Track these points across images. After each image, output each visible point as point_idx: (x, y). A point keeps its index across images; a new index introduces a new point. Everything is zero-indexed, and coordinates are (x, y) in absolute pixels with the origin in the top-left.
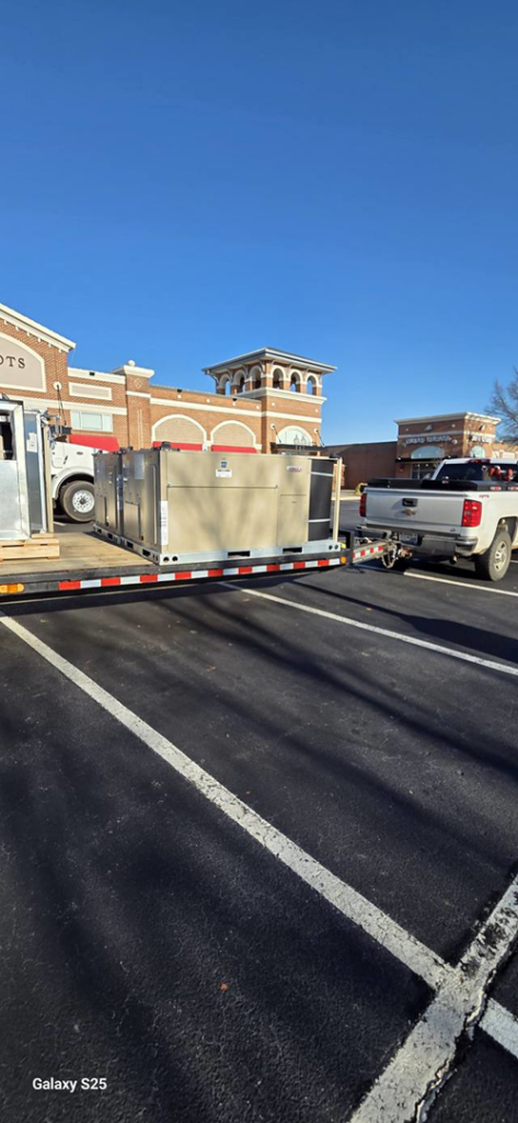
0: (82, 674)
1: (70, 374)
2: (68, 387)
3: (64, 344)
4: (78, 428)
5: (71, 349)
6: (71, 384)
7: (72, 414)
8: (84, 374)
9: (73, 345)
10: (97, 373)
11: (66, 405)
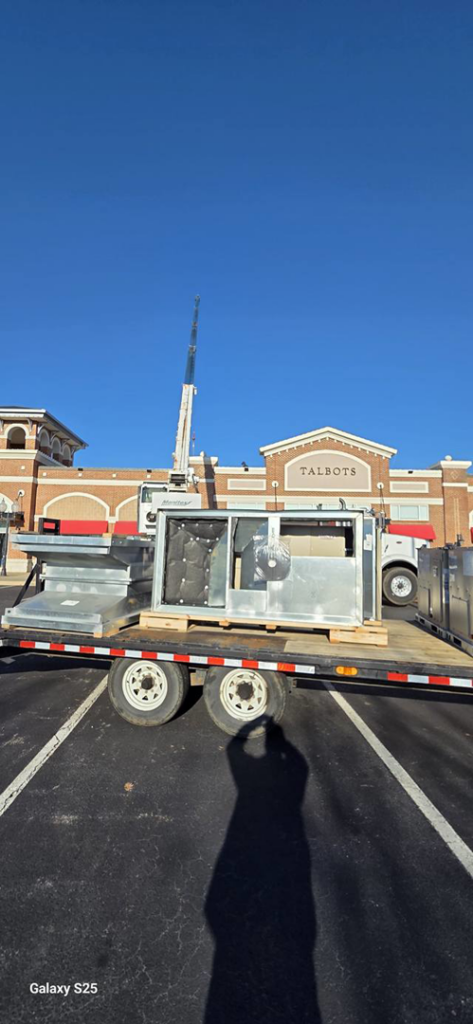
0: (408, 776)
1: (391, 475)
2: (389, 486)
3: (387, 451)
4: (396, 519)
5: (393, 455)
6: (391, 483)
7: (391, 508)
8: (404, 473)
9: (395, 451)
10: (415, 471)
11: (387, 501)
